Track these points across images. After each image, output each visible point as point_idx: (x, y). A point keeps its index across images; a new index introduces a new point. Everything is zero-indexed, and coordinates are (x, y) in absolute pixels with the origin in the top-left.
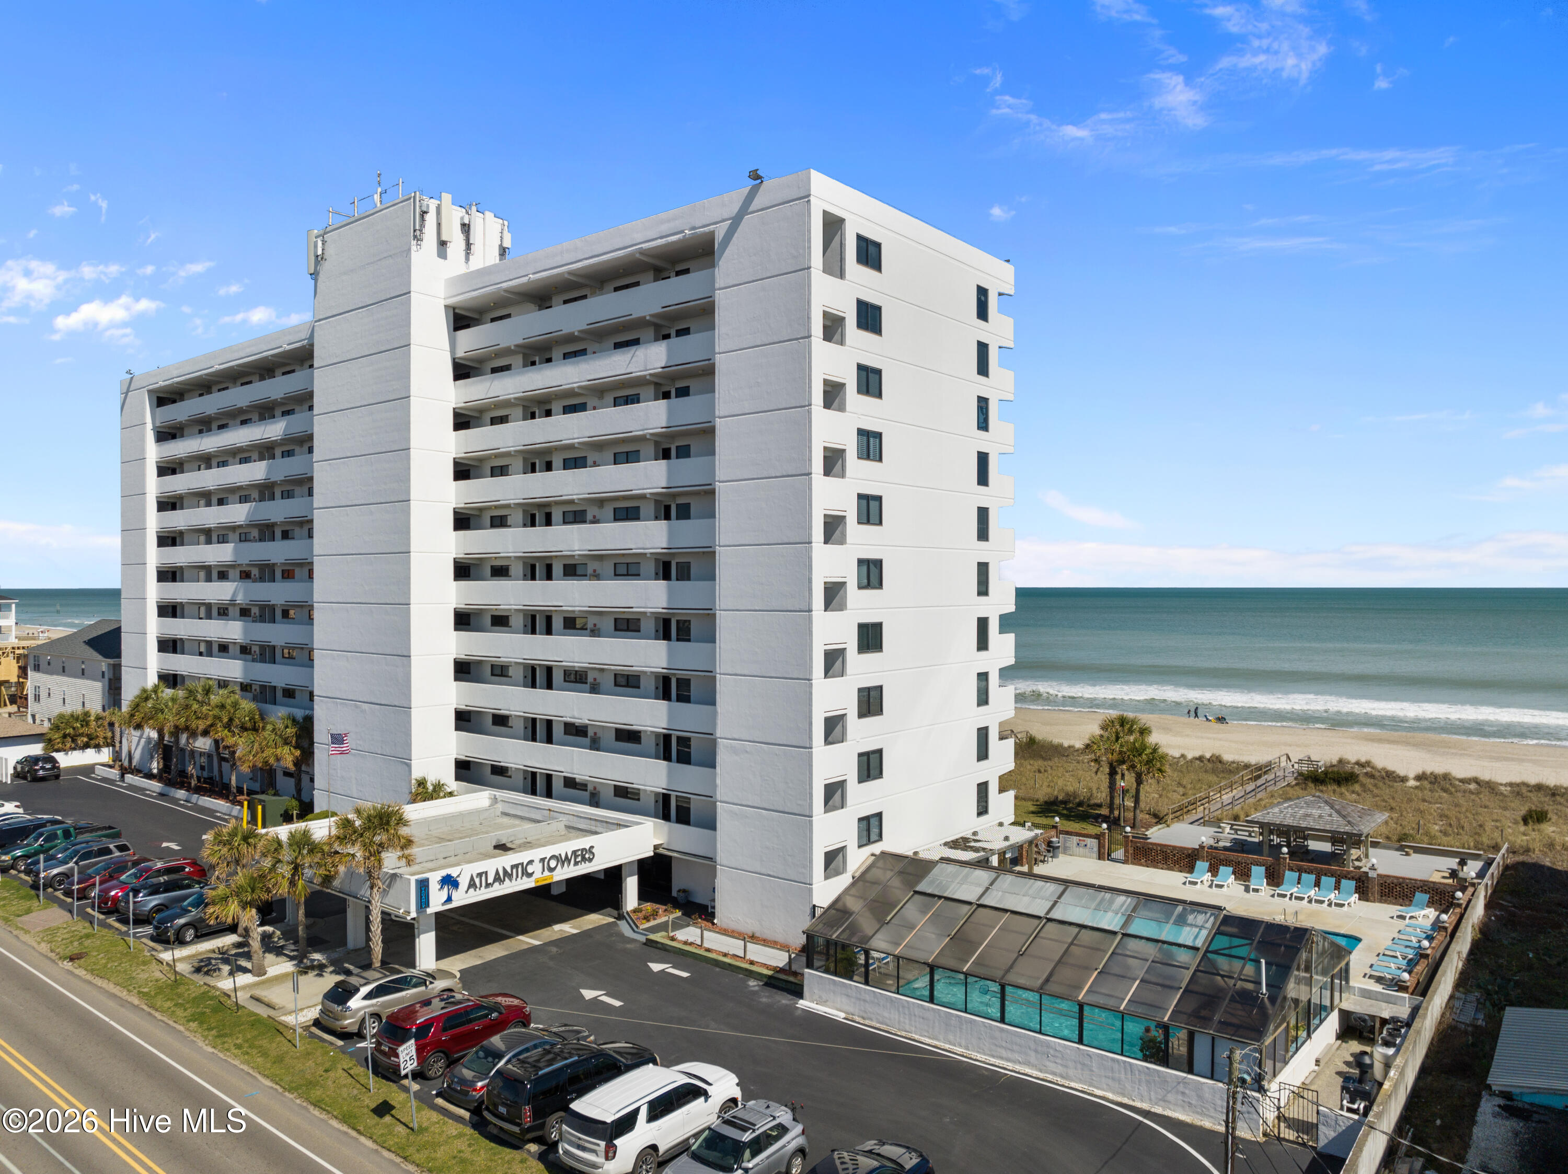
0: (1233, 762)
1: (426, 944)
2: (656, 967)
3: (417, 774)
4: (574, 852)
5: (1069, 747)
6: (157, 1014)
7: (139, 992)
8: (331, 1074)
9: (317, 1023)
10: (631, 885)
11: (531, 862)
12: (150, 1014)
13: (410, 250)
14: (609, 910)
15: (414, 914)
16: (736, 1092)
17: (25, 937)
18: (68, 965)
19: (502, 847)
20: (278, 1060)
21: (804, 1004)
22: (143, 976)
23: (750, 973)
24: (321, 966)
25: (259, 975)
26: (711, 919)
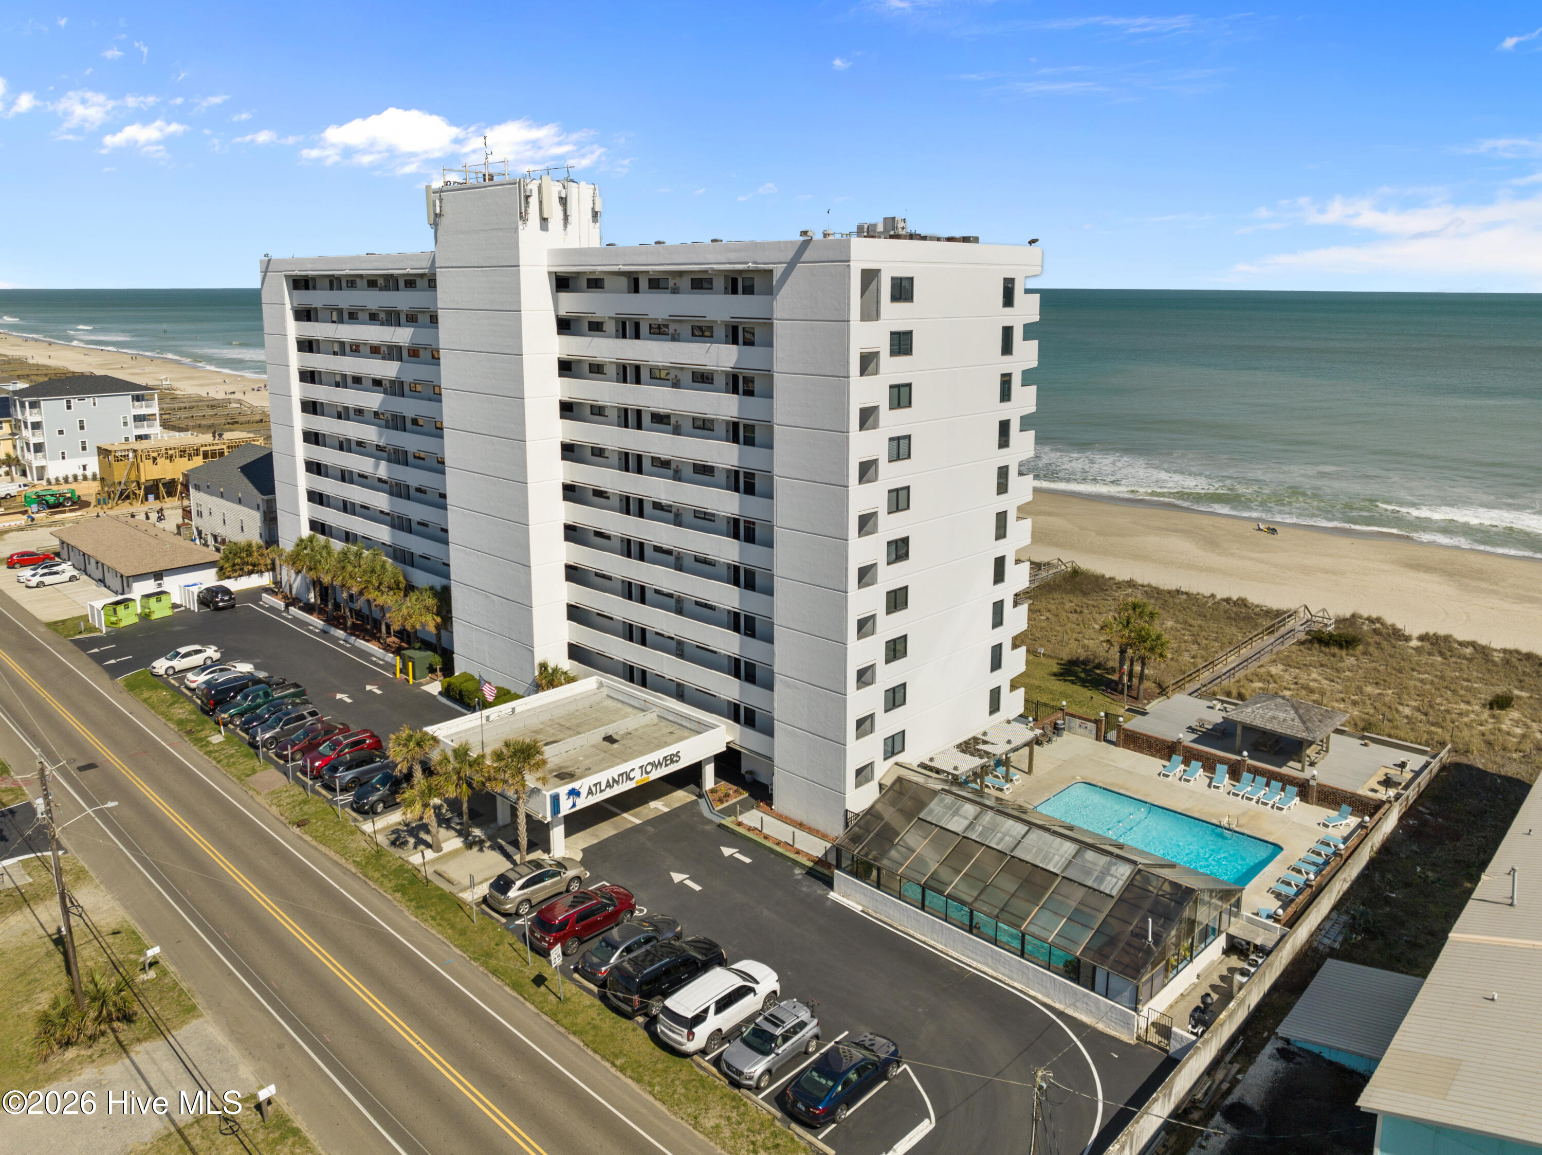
0: (1257, 606)
1: (557, 834)
2: (727, 851)
3: (538, 659)
4: (665, 758)
5: (1110, 579)
6: (370, 883)
7: (354, 861)
8: (501, 947)
9: (485, 900)
10: (709, 771)
11: (633, 770)
12: (366, 883)
13: (517, 230)
14: (692, 786)
15: (549, 819)
16: (776, 987)
17: (259, 799)
18: (297, 830)
19: (609, 739)
20: (463, 932)
21: (833, 895)
22: (353, 845)
23: (796, 863)
24: (481, 842)
25: (439, 849)
26: (770, 804)
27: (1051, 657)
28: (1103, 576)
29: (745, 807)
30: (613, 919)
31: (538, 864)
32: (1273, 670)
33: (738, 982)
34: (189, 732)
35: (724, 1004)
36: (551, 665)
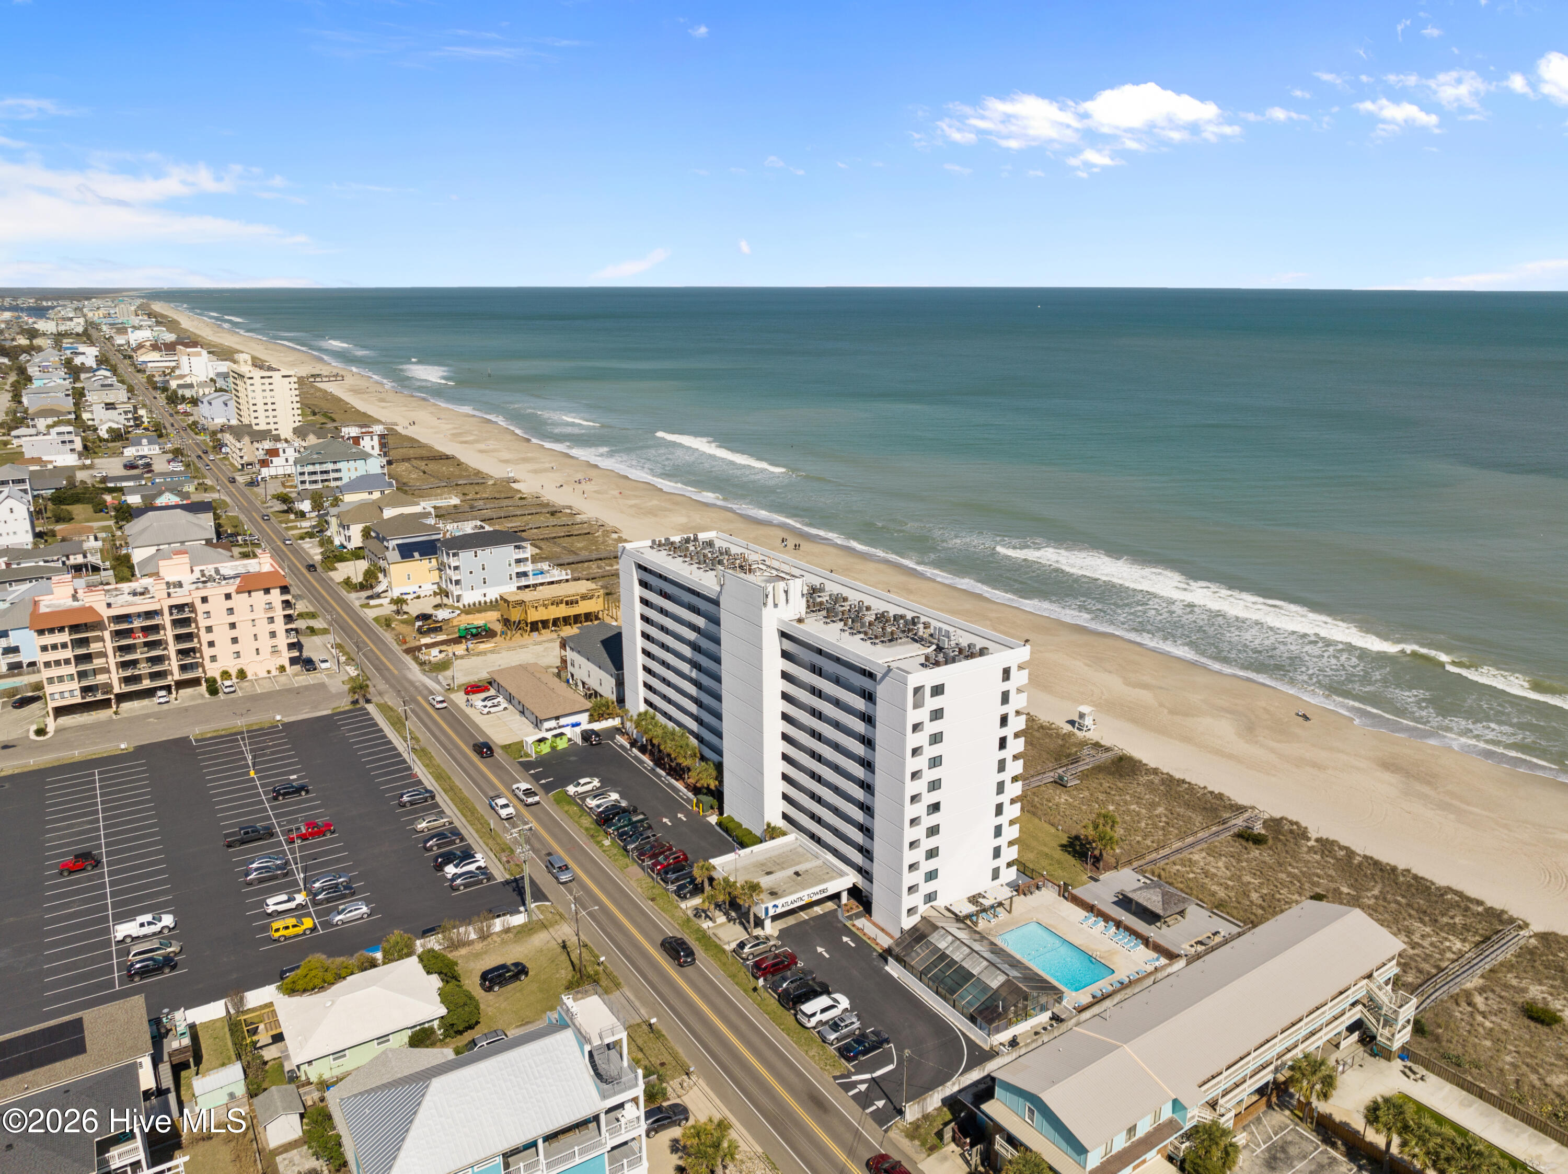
1: (768, 923)
2: (845, 939)
3: (767, 820)
4: (820, 890)
8: (740, 973)
9: (734, 951)
10: (844, 897)
11: (803, 897)
13: (761, 609)
14: (836, 903)
15: (764, 917)
16: (848, 1007)
19: (797, 874)
21: (887, 968)
22: (677, 914)
23: (875, 950)
24: (735, 920)
25: (715, 922)
26: (871, 916)
27: (1066, 832)
29: (858, 916)
30: (788, 967)
31: (757, 938)
33: (831, 1003)
34: (592, 836)
35: (823, 1011)
36: (773, 825)
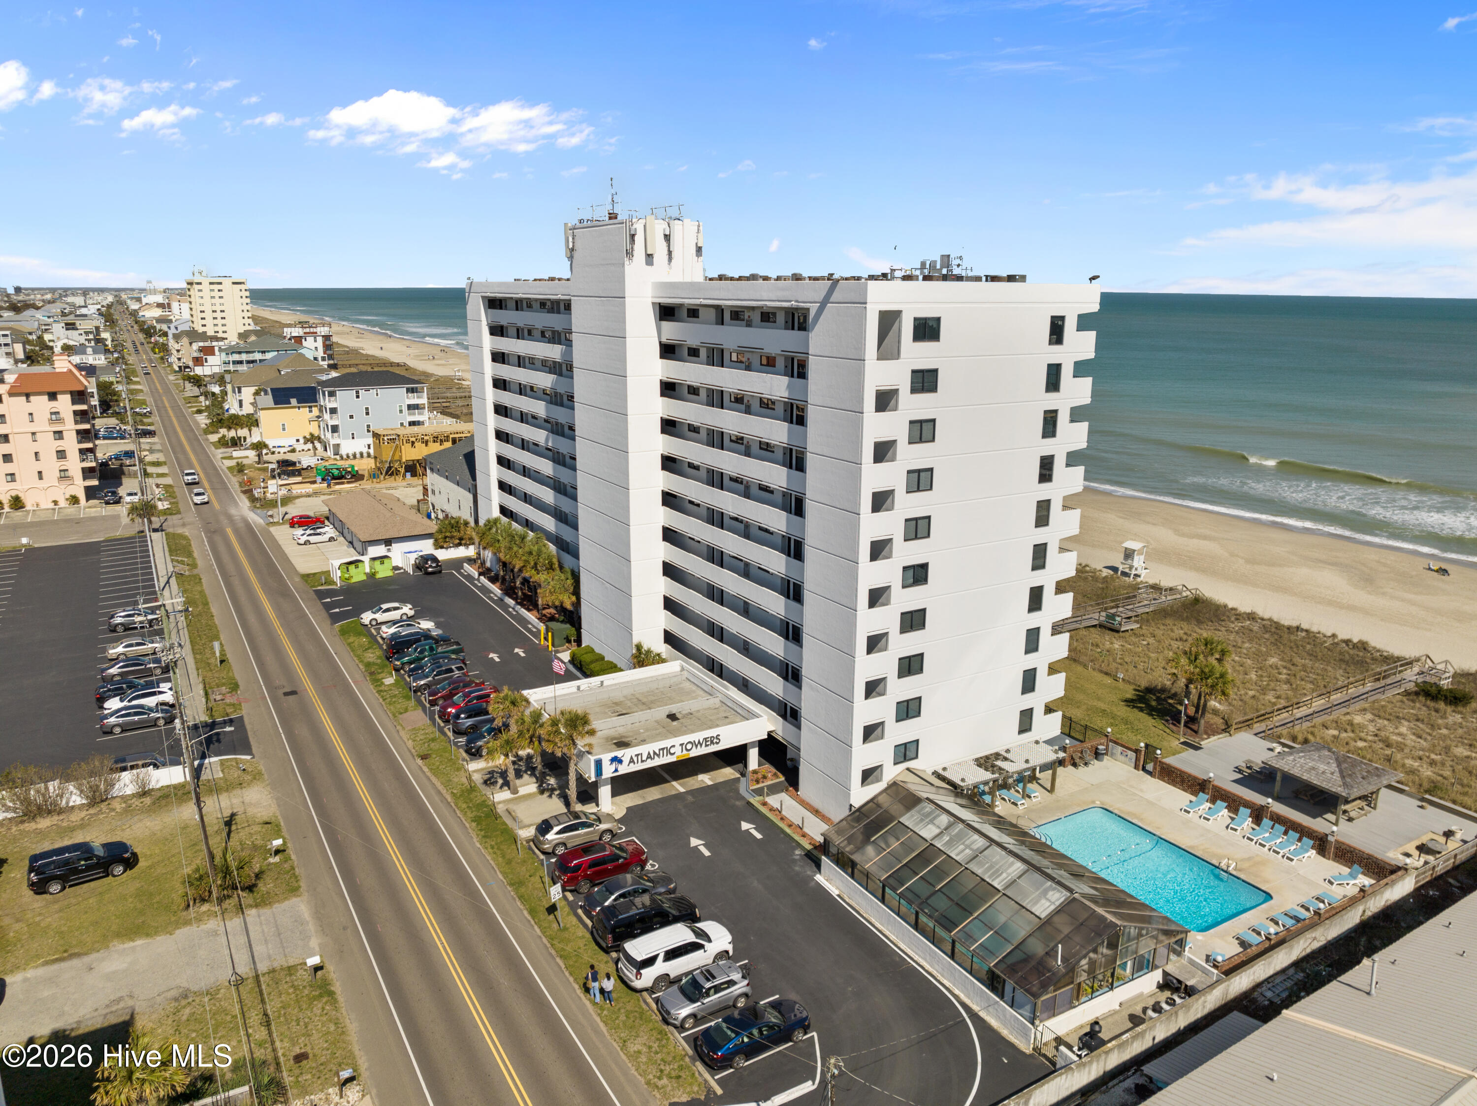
0: (1378, 651)
1: (605, 792)
2: (745, 826)
3: (635, 641)
4: (705, 739)
5: (1232, 609)
6: (458, 812)
7: (452, 793)
8: (532, 879)
9: (531, 838)
10: (753, 755)
11: (674, 746)
12: (454, 811)
13: (623, 264)
14: (737, 765)
15: (593, 779)
16: (730, 948)
17: (402, 733)
18: (419, 762)
19: (672, 717)
20: (509, 862)
21: (819, 878)
22: (456, 780)
23: (799, 845)
24: (552, 790)
25: (515, 792)
26: (797, 790)
27: (1129, 682)
28: (1225, 606)
29: (776, 789)
30: (624, 868)
31: (576, 816)
32: (1358, 719)
33: (690, 937)
34: (372, 674)
35: (672, 954)
36: (645, 647)
